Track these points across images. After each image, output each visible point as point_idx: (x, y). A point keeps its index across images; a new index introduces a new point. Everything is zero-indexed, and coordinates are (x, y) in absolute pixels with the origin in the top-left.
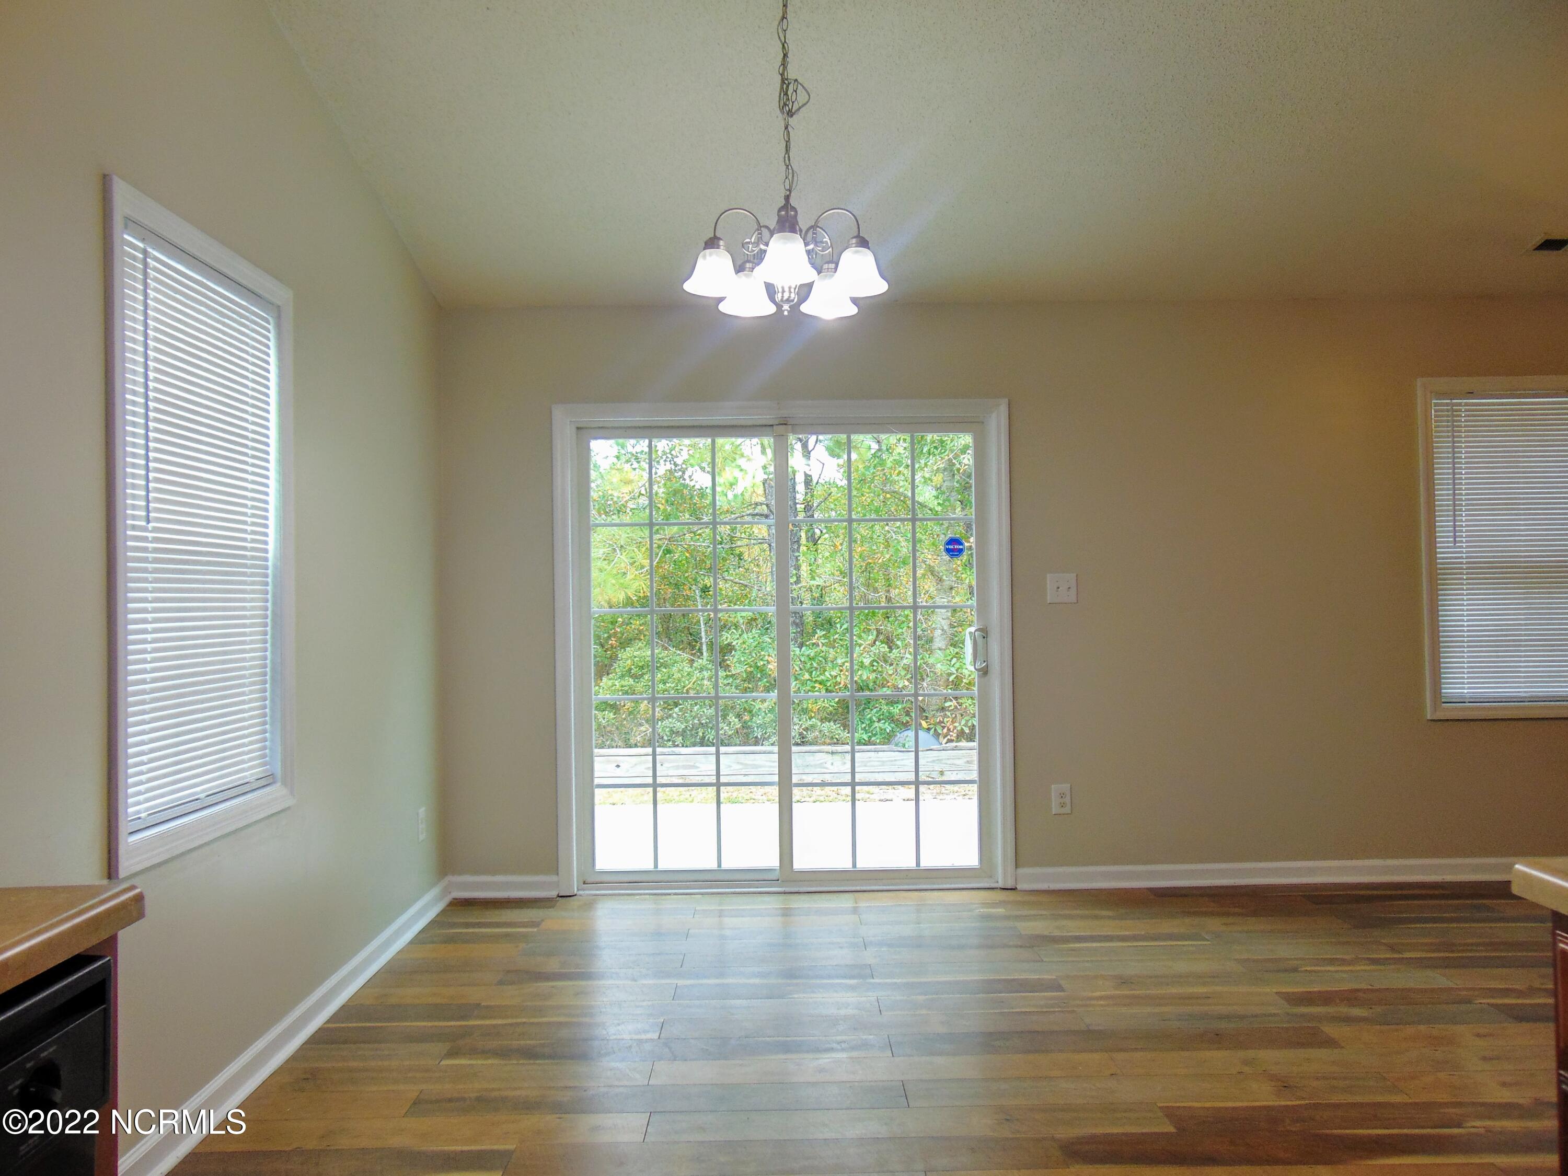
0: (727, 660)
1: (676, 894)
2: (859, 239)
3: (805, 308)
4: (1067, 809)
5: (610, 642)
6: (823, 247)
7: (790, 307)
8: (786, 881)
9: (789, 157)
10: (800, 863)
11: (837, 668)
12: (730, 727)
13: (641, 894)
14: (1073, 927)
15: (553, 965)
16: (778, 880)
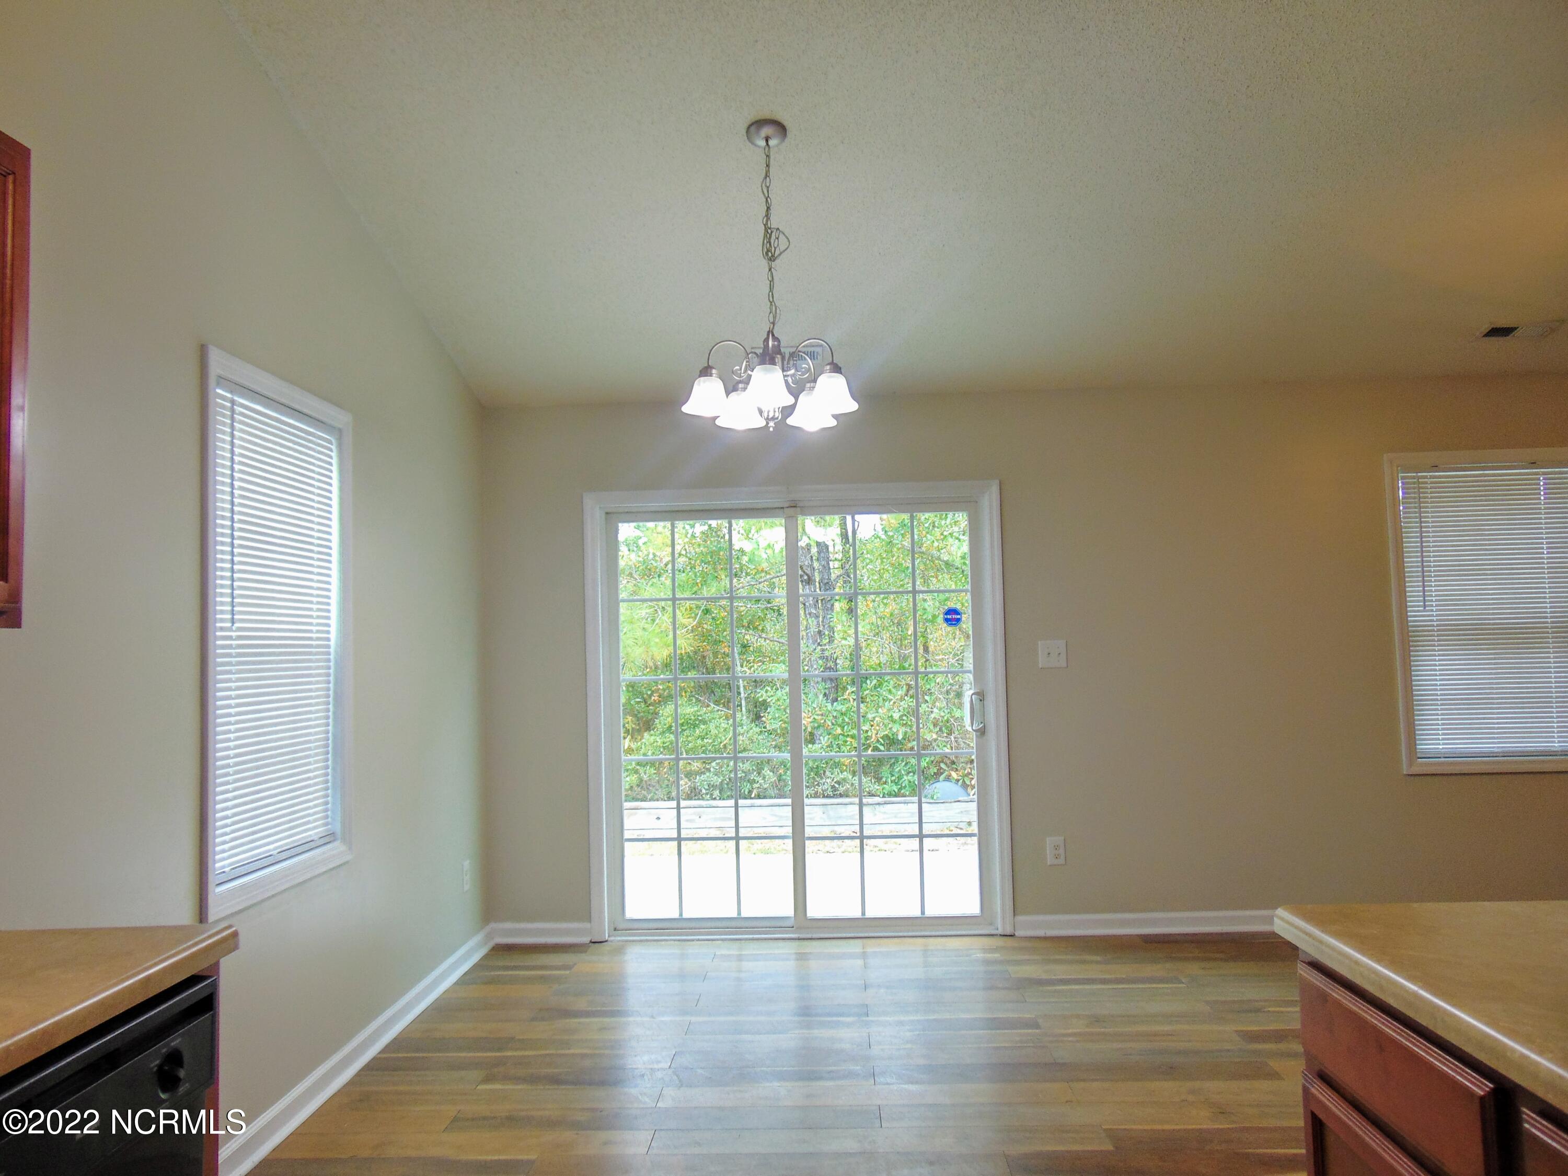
0: (762, 717)
1: (698, 940)
2: (832, 366)
3: (790, 421)
4: (1061, 861)
5: (653, 698)
6: (802, 372)
7: (775, 424)
8: (800, 928)
9: (772, 294)
10: (814, 911)
11: (868, 723)
12: (765, 781)
13: (666, 940)
14: (1060, 971)
15: (581, 1004)
16: (793, 927)
